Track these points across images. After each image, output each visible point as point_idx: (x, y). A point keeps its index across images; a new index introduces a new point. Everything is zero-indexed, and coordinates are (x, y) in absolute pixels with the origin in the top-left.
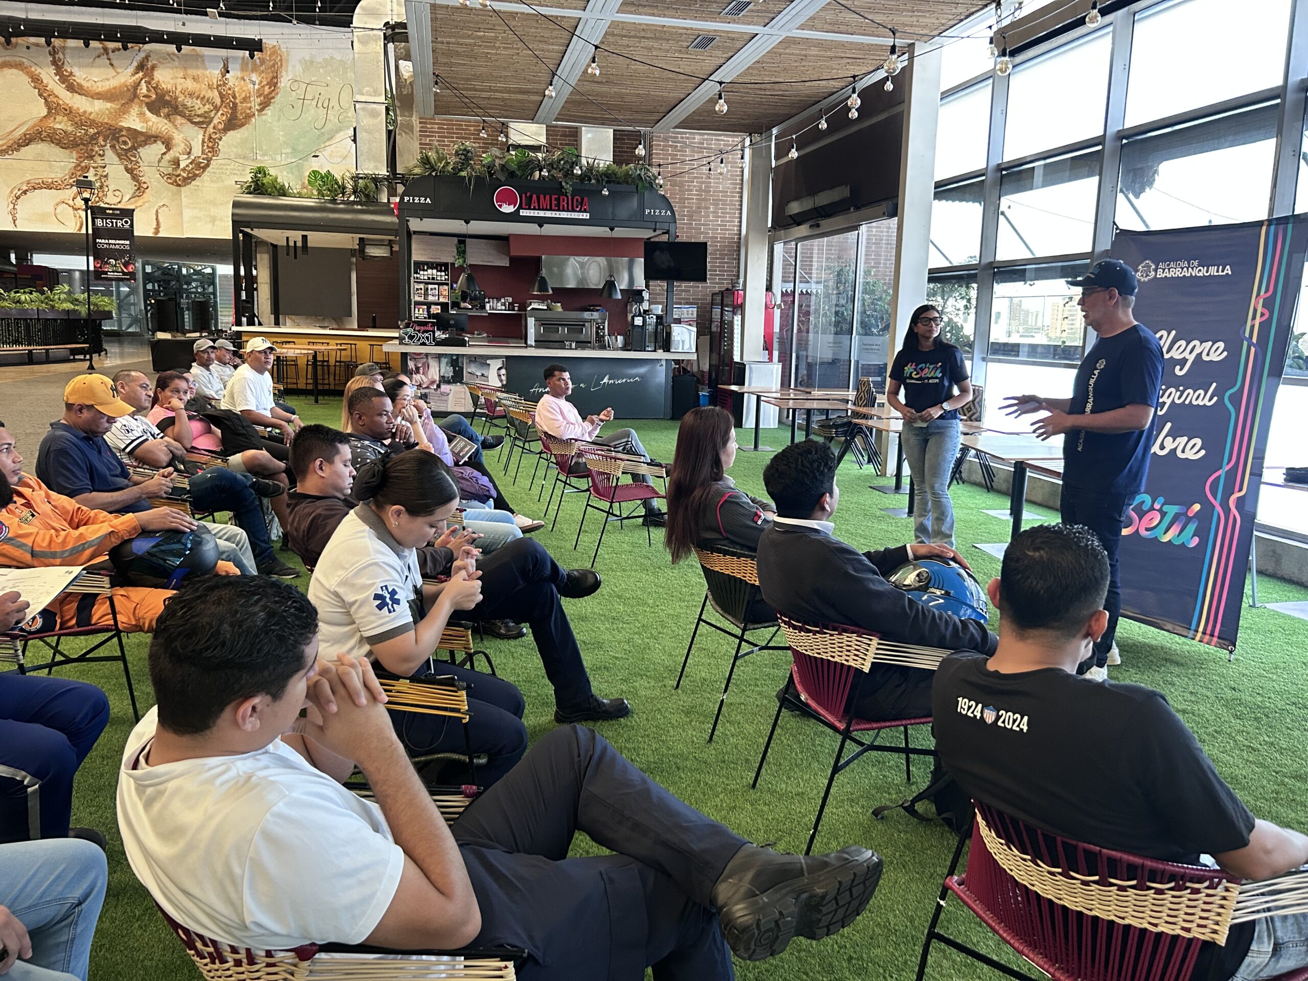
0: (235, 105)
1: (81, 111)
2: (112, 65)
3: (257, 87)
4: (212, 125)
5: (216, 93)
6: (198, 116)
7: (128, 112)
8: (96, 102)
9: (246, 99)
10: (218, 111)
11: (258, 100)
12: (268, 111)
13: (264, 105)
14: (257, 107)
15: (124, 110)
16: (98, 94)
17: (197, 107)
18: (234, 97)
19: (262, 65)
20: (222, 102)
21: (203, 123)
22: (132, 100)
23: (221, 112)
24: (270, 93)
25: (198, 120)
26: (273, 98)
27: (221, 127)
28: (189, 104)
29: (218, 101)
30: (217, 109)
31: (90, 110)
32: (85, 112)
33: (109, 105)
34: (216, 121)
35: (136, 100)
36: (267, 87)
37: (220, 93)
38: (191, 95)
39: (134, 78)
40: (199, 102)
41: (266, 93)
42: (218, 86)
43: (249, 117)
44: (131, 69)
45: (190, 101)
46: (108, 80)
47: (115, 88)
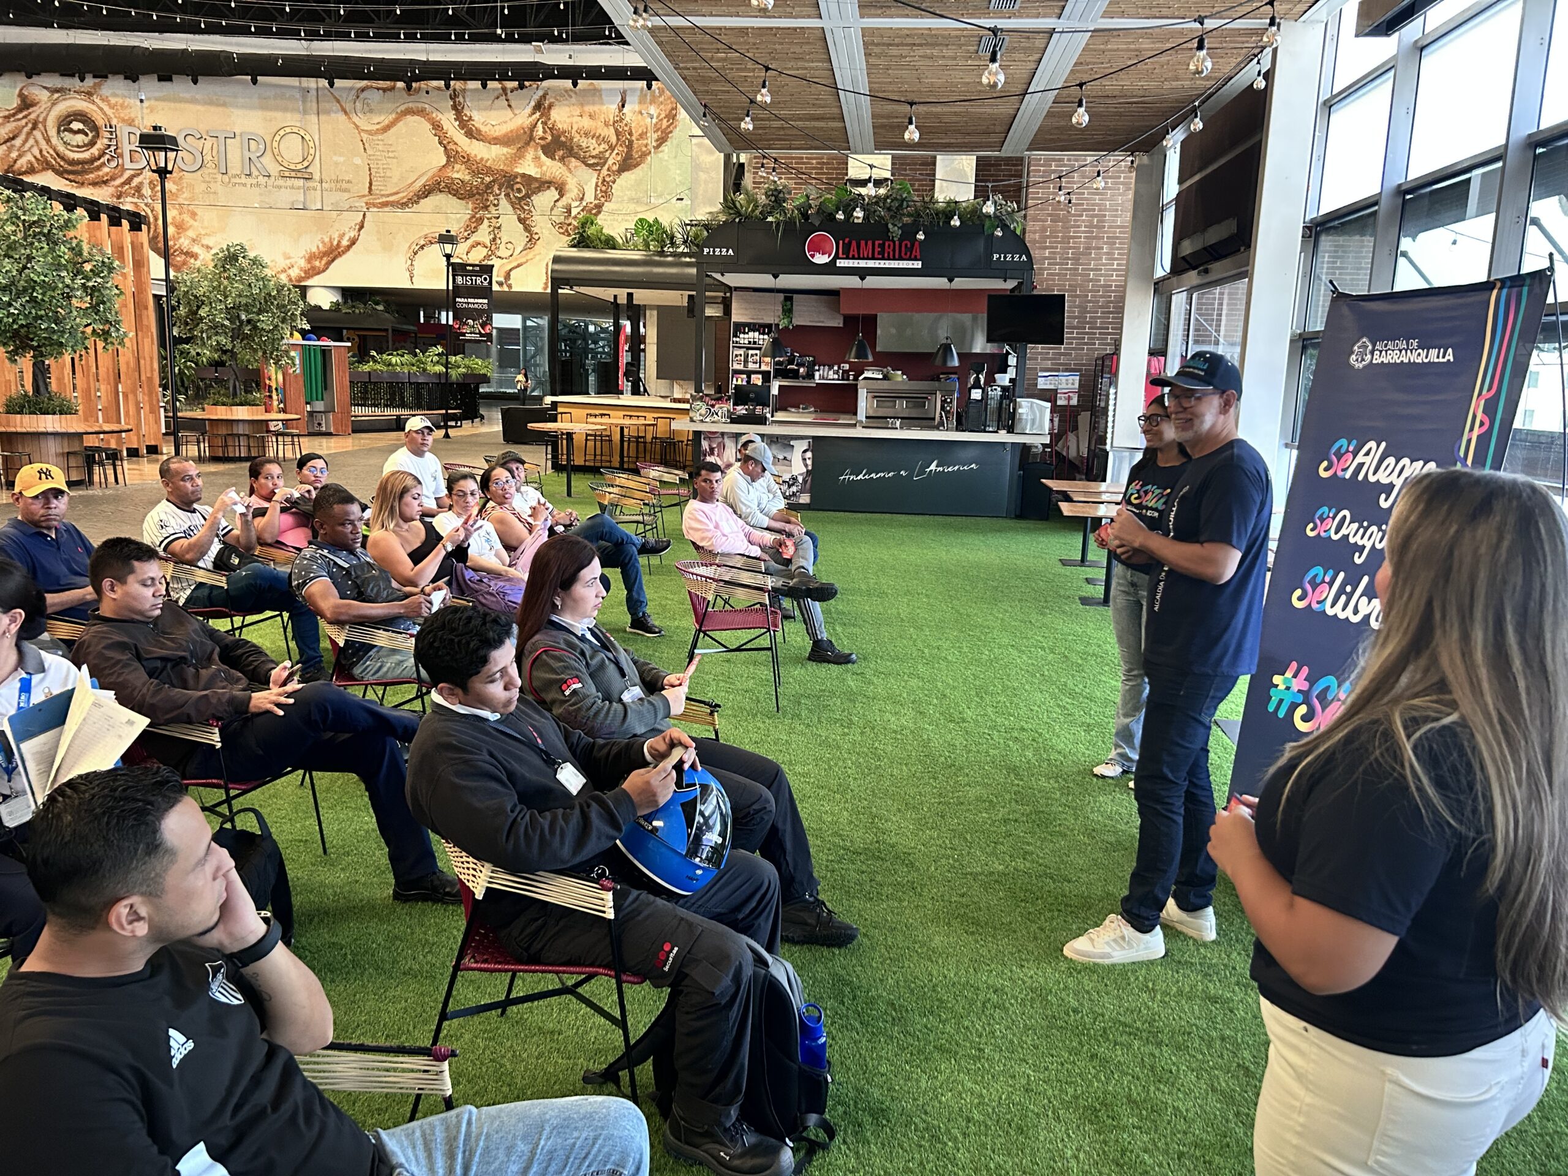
0: (631, 142)
1: (479, 157)
2: (510, 106)
3: (654, 121)
4: (606, 166)
5: (612, 129)
6: (593, 157)
7: (523, 157)
8: (493, 147)
9: (642, 135)
10: (613, 150)
11: (655, 136)
12: (665, 148)
13: (662, 141)
14: (654, 144)
15: (519, 155)
16: (495, 139)
17: (591, 148)
18: (631, 134)
19: (660, 96)
20: (618, 139)
21: (597, 164)
22: (527, 144)
23: (616, 151)
24: (668, 126)
25: (592, 161)
26: (671, 132)
27: (615, 168)
28: (584, 145)
29: (614, 139)
30: (612, 148)
31: (486, 156)
32: (482, 159)
33: (505, 150)
34: (610, 162)
35: (532, 143)
36: (665, 121)
37: (616, 130)
38: (586, 134)
39: (531, 119)
40: (594, 141)
41: (664, 127)
42: (614, 122)
43: (644, 155)
44: (529, 110)
45: (586, 140)
46: (505, 122)
47: (511, 131)
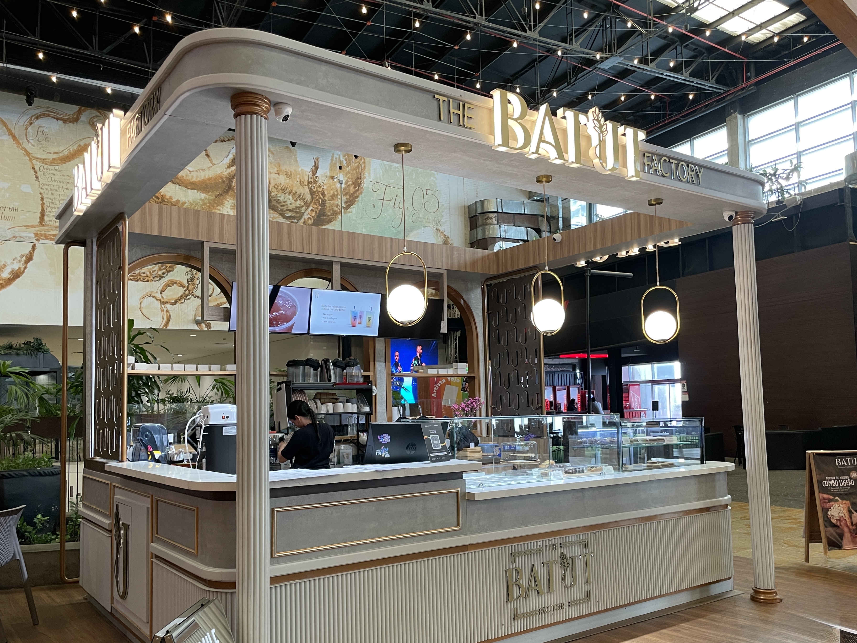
0: (324, 201)
1: (174, 200)
2: (208, 156)
3: (343, 186)
4: (302, 220)
5: (307, 190)
6: (290, 211)
7: (222, 204)
8: (190, 191)
9: (333, 197)
10: (308, 207)
11: (344, 199)
12: (353, 209)
13: (350, 203)
14: (343, 205)
15: (219, 200)
16: (193, 184)
17: (288, 203)
18: (323, 194)
19: (348, 166)
20: (312, 198)
21: (294, 218)
22: (226, 192)
23: (311, 208)
24: (355, 192)
25: (289, 214)
26: (357, 197)
27: (310, 222)
28: (281, 199)
29: (308, 197)
30: (307, 205)
31: (183, 199)
32: (178, 201)
33: (203, 196)
34: (306, 216)
35: (231, 192)
36: (352, 187)
37: (311, 190)
38: (283, 190)
39: (229, 170)
40: (291, 197)
41: (351, 192)
42: (309, 183)
43: (336, 214)
44: (227, 161)
45: (283, 196)
46: (203, 170)
47: (210, 179)
